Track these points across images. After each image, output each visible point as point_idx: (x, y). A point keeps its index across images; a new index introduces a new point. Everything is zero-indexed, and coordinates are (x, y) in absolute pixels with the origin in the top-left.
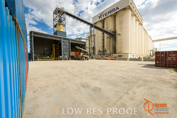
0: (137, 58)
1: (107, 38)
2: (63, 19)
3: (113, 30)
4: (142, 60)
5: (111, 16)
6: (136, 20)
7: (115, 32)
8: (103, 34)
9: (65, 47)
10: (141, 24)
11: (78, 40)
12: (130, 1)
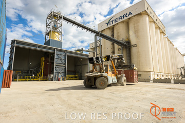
0: (163, 78)
1: (119, 50)
2: (59, 25)
3: (126, 40)
4: (172, 81)
5: (123, 22)
6: (156, 28)
7: (129, 42)
8: (113, 44)
9: (59, 61)
10: (163, 33)
11: (78, 52)
12: (146, 6)
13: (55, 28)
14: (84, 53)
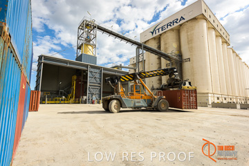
0: (225, 102)
1: (167, 65)
4: (238, 106)
5: (172, 30)
6: (217, 36)
7: (180, 55)
8: (159, 59)
9: (93, 81)
10: (226, 42)
11: (115, 69)
12: (204, 7)
13: (88, 40)
14: (123, 70)
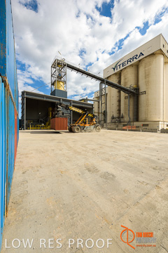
1: (126, 98)
2: (63, 74)
3: (135, 86)
5: (132, 65)
7: (137, 89)
8: (119, 92)
11: (83, 102)
12: (162, 42)
13: (60, 77)
14: (89, 102)
